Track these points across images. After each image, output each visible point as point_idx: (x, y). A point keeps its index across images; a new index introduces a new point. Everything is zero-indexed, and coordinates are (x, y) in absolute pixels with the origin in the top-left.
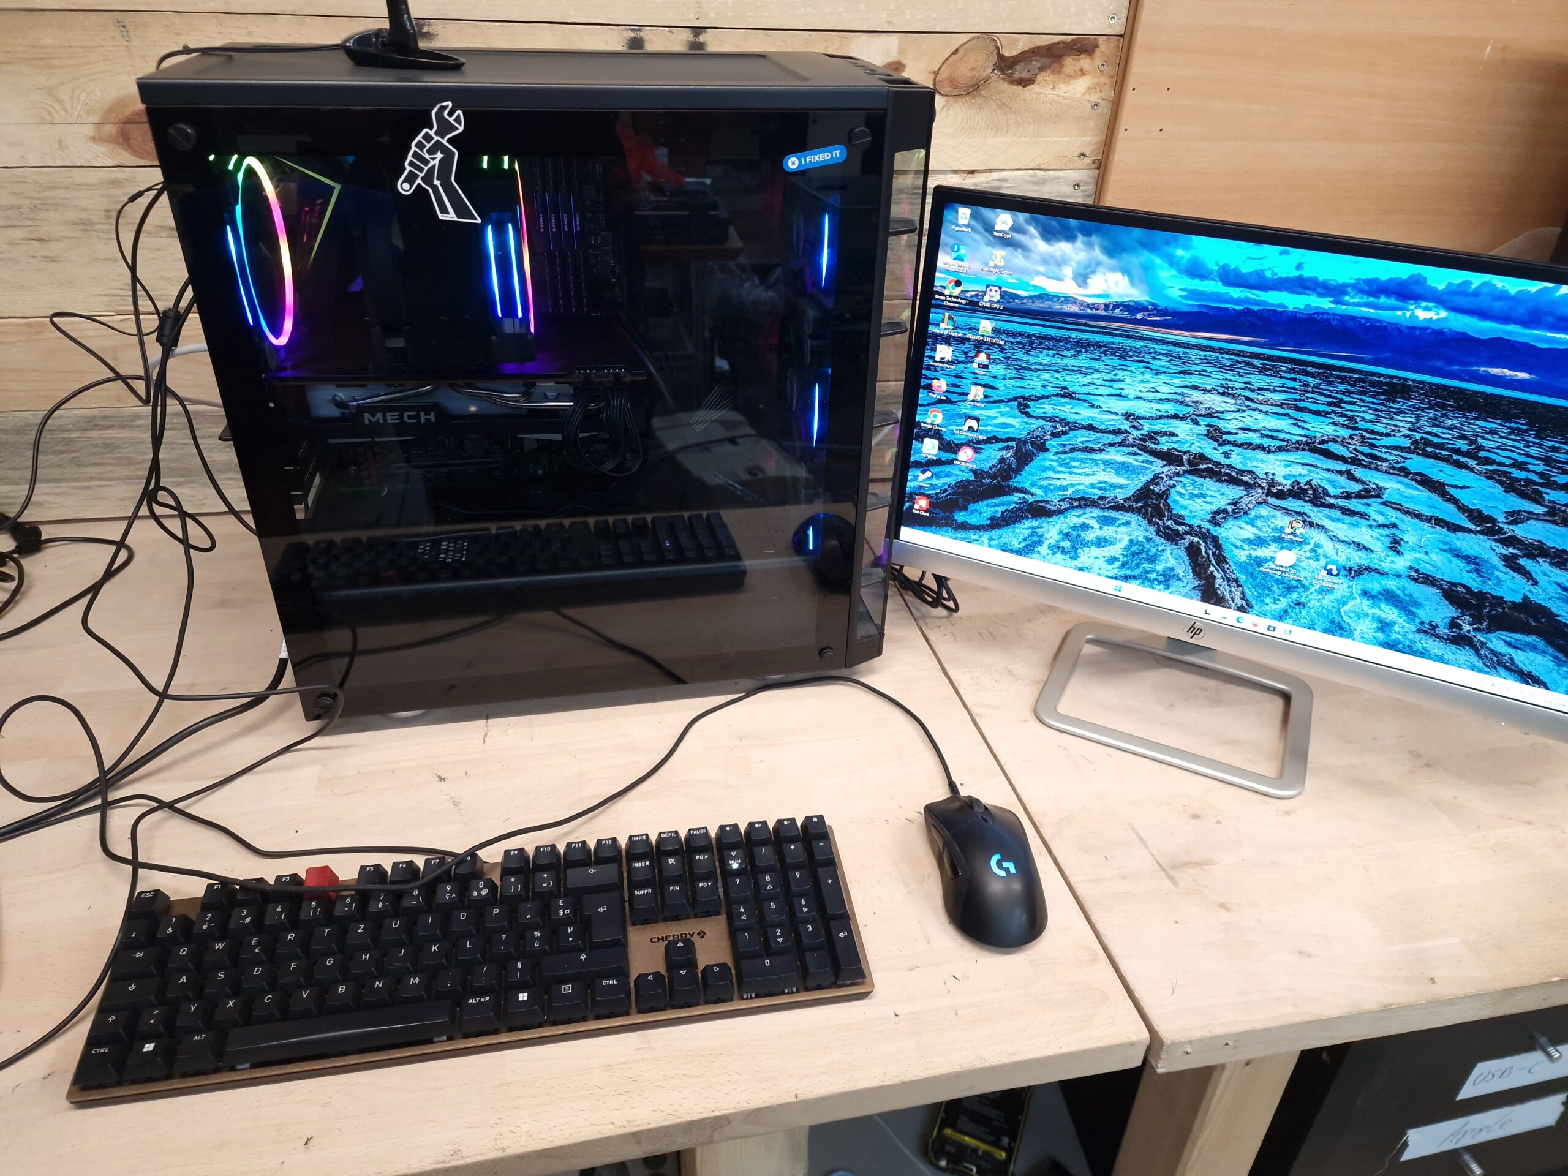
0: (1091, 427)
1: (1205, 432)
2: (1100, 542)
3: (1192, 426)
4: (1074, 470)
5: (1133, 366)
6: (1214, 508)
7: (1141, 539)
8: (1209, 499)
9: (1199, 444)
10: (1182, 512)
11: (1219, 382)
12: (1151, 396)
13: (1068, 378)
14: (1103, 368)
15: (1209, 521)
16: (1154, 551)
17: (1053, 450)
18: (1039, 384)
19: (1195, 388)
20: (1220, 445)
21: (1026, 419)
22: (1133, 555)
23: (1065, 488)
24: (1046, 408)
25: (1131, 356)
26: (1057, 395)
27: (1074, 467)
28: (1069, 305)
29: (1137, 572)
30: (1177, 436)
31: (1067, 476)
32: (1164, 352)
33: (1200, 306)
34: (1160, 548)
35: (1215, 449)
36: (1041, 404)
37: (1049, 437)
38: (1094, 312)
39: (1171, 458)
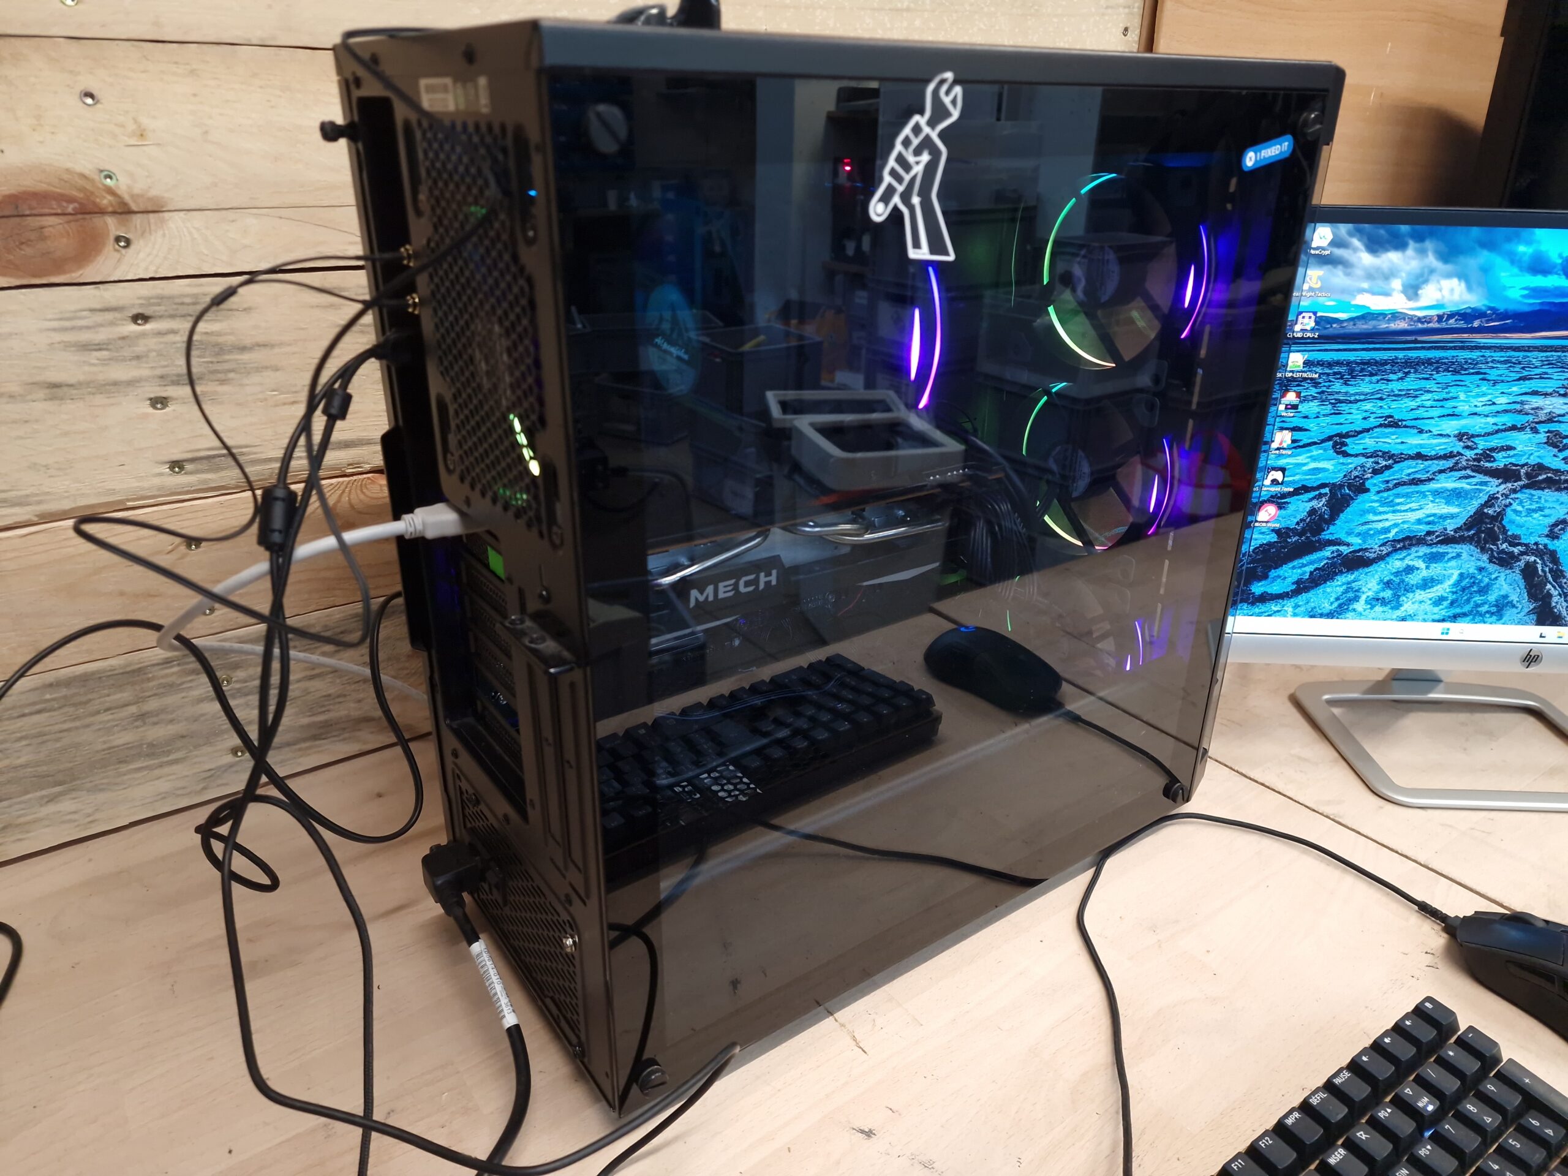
0: (1419, 456)
1: (1545, 440)
2: (1427, 584)
3: (1531, 436)
4: (1398, 508)
5: (1468, 379)
6: (1552, 520)
7: (1472, 570)
8: (1547, 512)
9: (1537, 454)
10: (1518, 532)
11: (1560, 383)
12: (1487, 409)
13: (1394, 405)
14: (1434, 388)
15: (1547, 536)
16: (1486, 580)
17: (1373, 490)
18: (1360, 417)
19: (1535, 393)
20: (1560, 451)
21: (1342, 460)
22: (1464, 589)
23: (1387, 530)
25: (1466, 369)
26: (1381, 426)
27: (1398, 504)
28: (1398, 322)
29: (1466, 609)
30: (1514, 448)
31: (1389, 516)
32: (1502, 359)
33: (1542, 304)
34: (1493, 576)
35: (1555, 456)
36: (1361, 439)
37: (1369, 475)
38: (1425, 325)
39: (1507, 474)
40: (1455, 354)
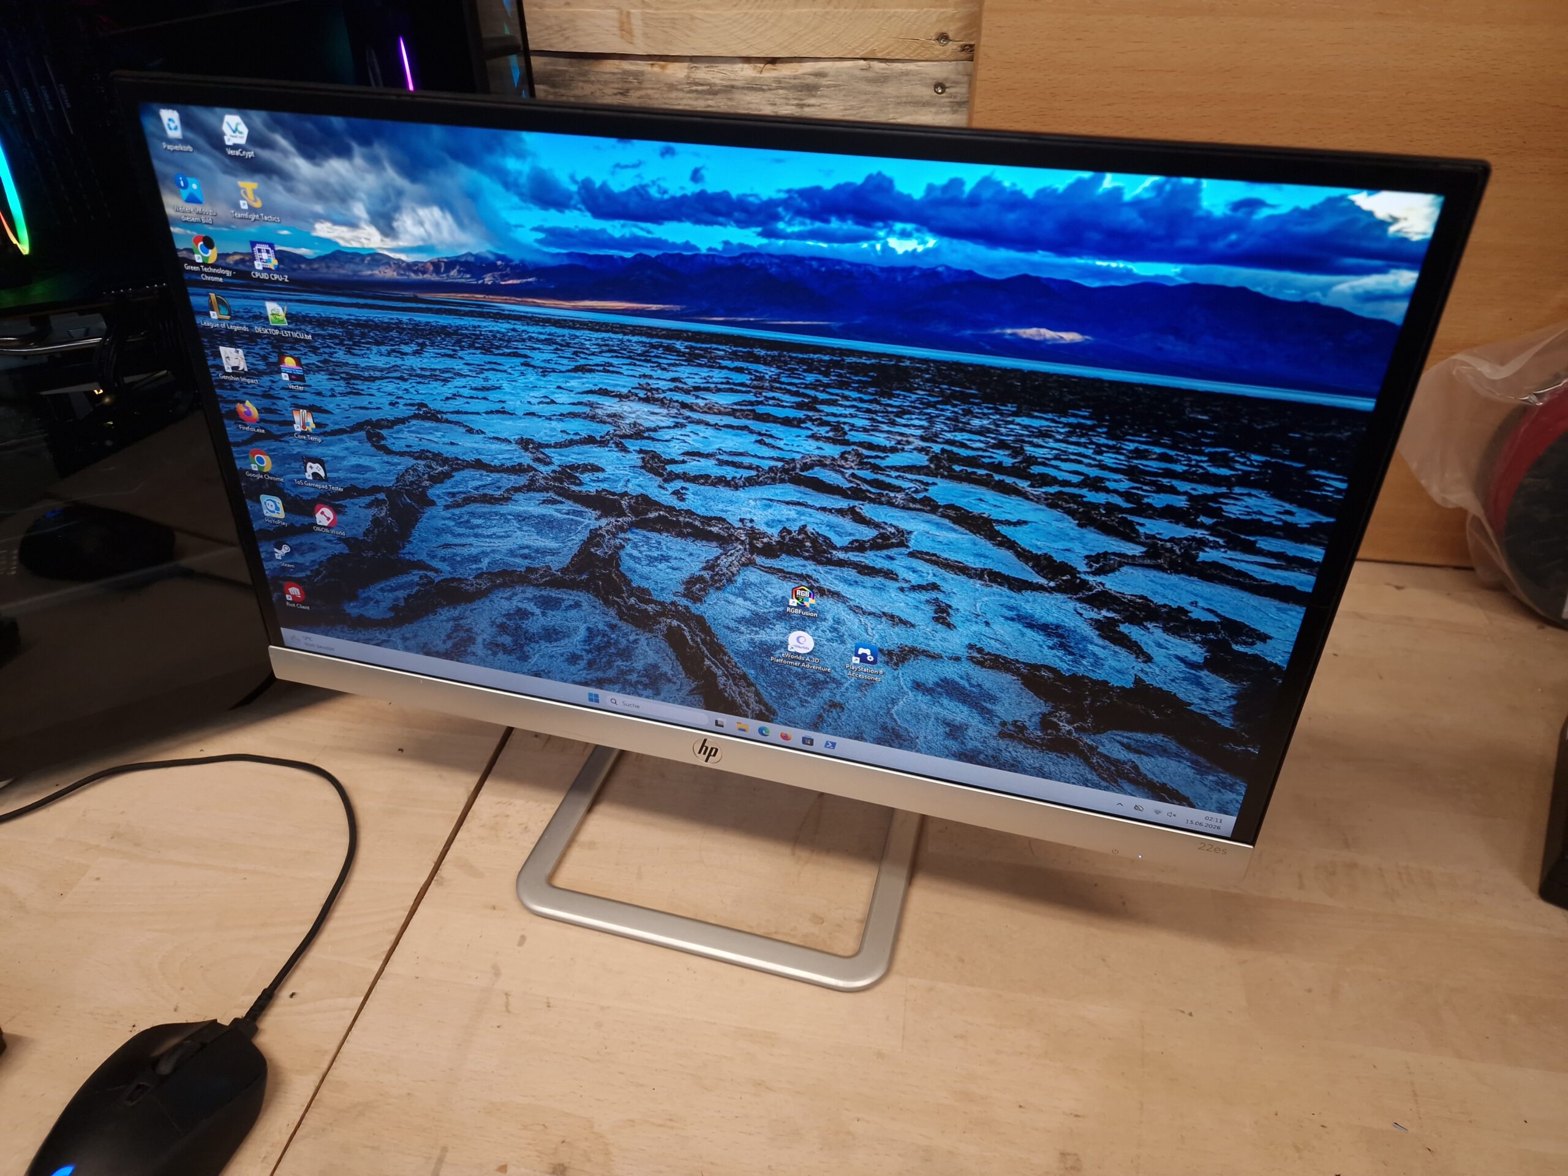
0: (479, 465)
1: (640, 463)
2: (551, 635)
3: (620, 454)
4: (480, 531)
5: (508, 363)
6: (685, 575)
7: (601, 626)
8: (674, 563)
9: (637, 481)
10: (645, 584)
11: (635, 382)
12: (547, 410)
13: (422, 389)
14: (465, 370)
15: (684, 596)
16: (624, 642)
17: (441, 503)
18: (385, 401)
19: (604, 392)
20: (666, 481)
21: (386, 458)
22: (599, 649)
23: (476, 559)
24: (404, 438)
25: (498, 348)
26: (416, 417)
27: (478, 526)
28: (382, 268)
29: (611, 673)
30: (603, 470)
31: (472, 540)
32: (543, 337)
33: (569, 255)
34: (631, 638)
35: (660, 487)
36: (398, 432)
37: (428, 483)
38: (420, 277)
39: (605, 503)
40: (476, 324)
